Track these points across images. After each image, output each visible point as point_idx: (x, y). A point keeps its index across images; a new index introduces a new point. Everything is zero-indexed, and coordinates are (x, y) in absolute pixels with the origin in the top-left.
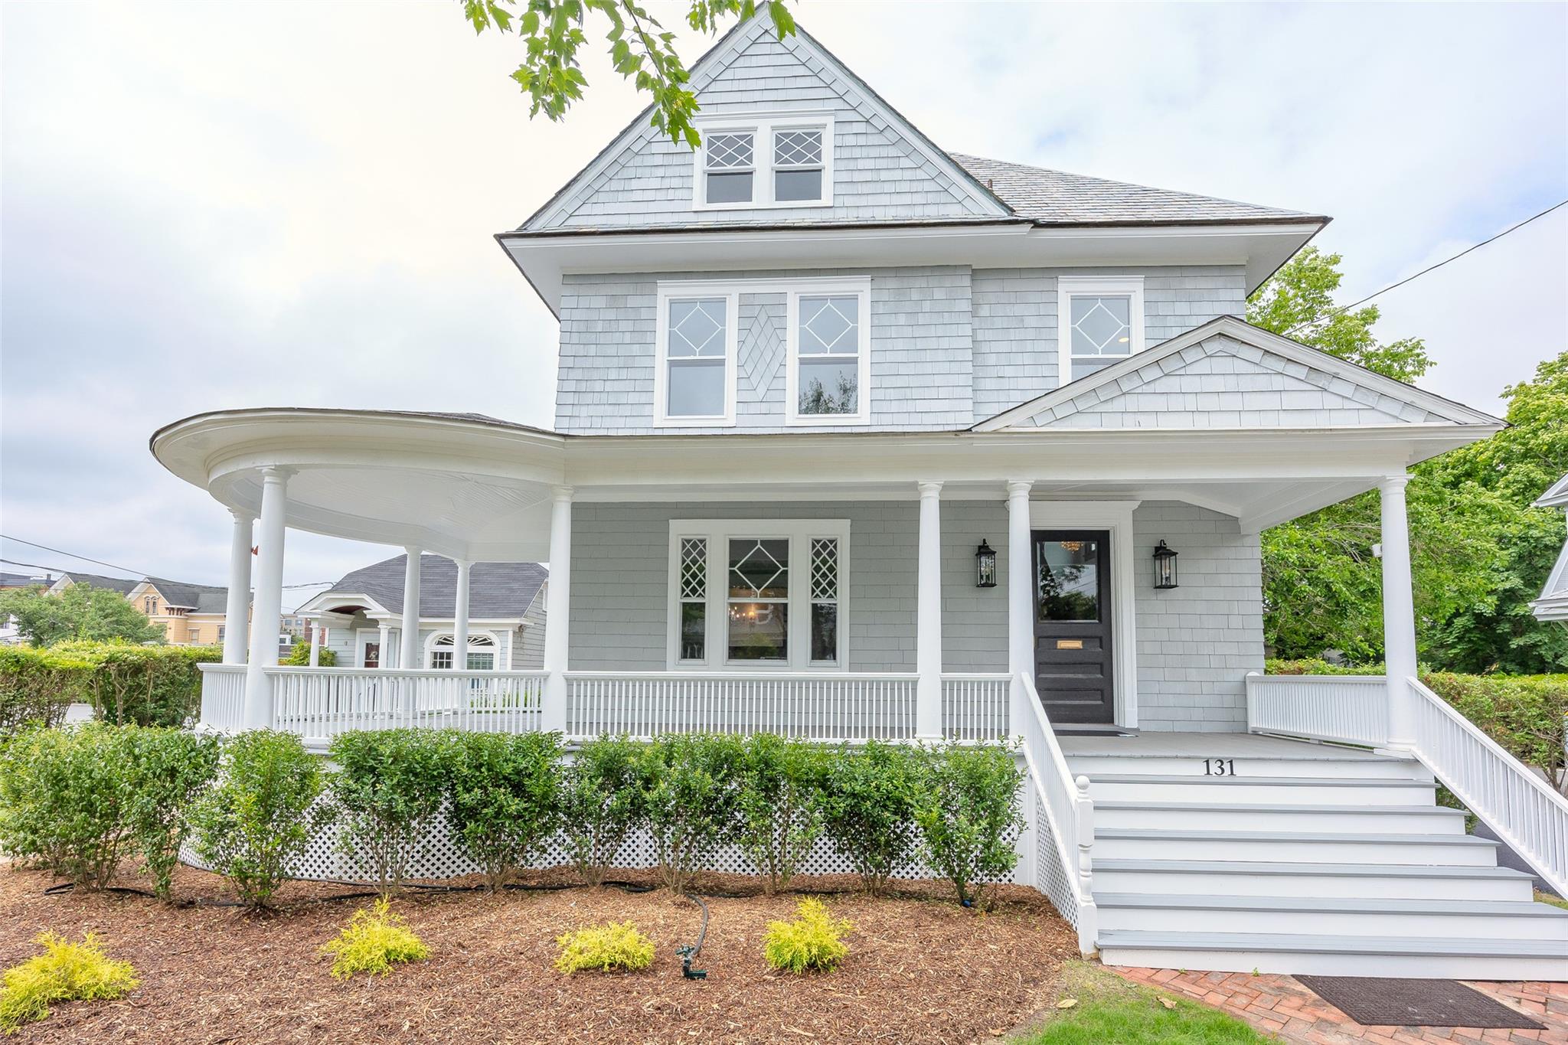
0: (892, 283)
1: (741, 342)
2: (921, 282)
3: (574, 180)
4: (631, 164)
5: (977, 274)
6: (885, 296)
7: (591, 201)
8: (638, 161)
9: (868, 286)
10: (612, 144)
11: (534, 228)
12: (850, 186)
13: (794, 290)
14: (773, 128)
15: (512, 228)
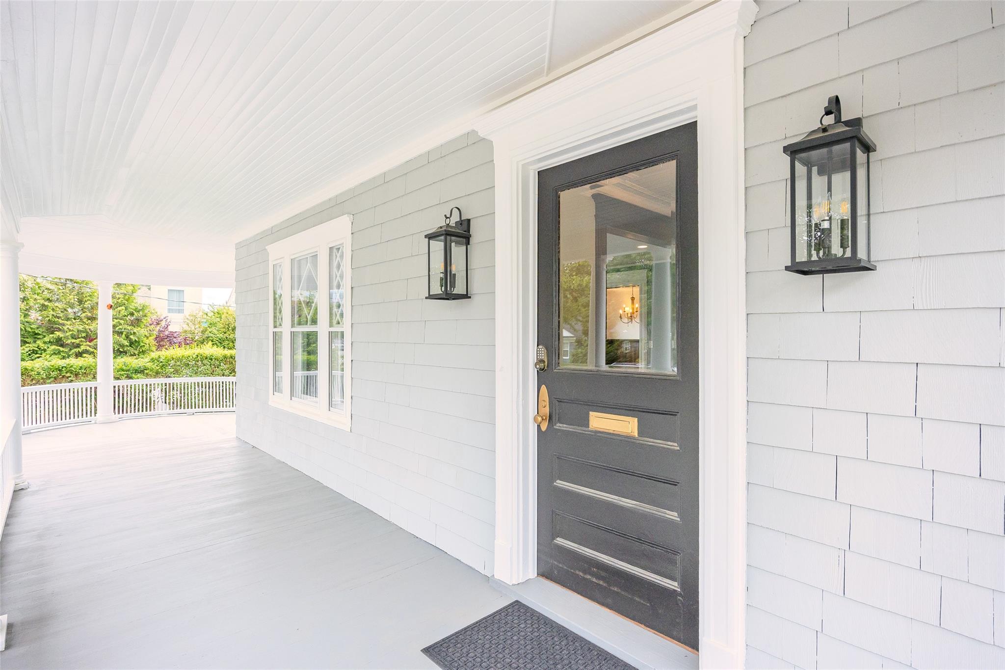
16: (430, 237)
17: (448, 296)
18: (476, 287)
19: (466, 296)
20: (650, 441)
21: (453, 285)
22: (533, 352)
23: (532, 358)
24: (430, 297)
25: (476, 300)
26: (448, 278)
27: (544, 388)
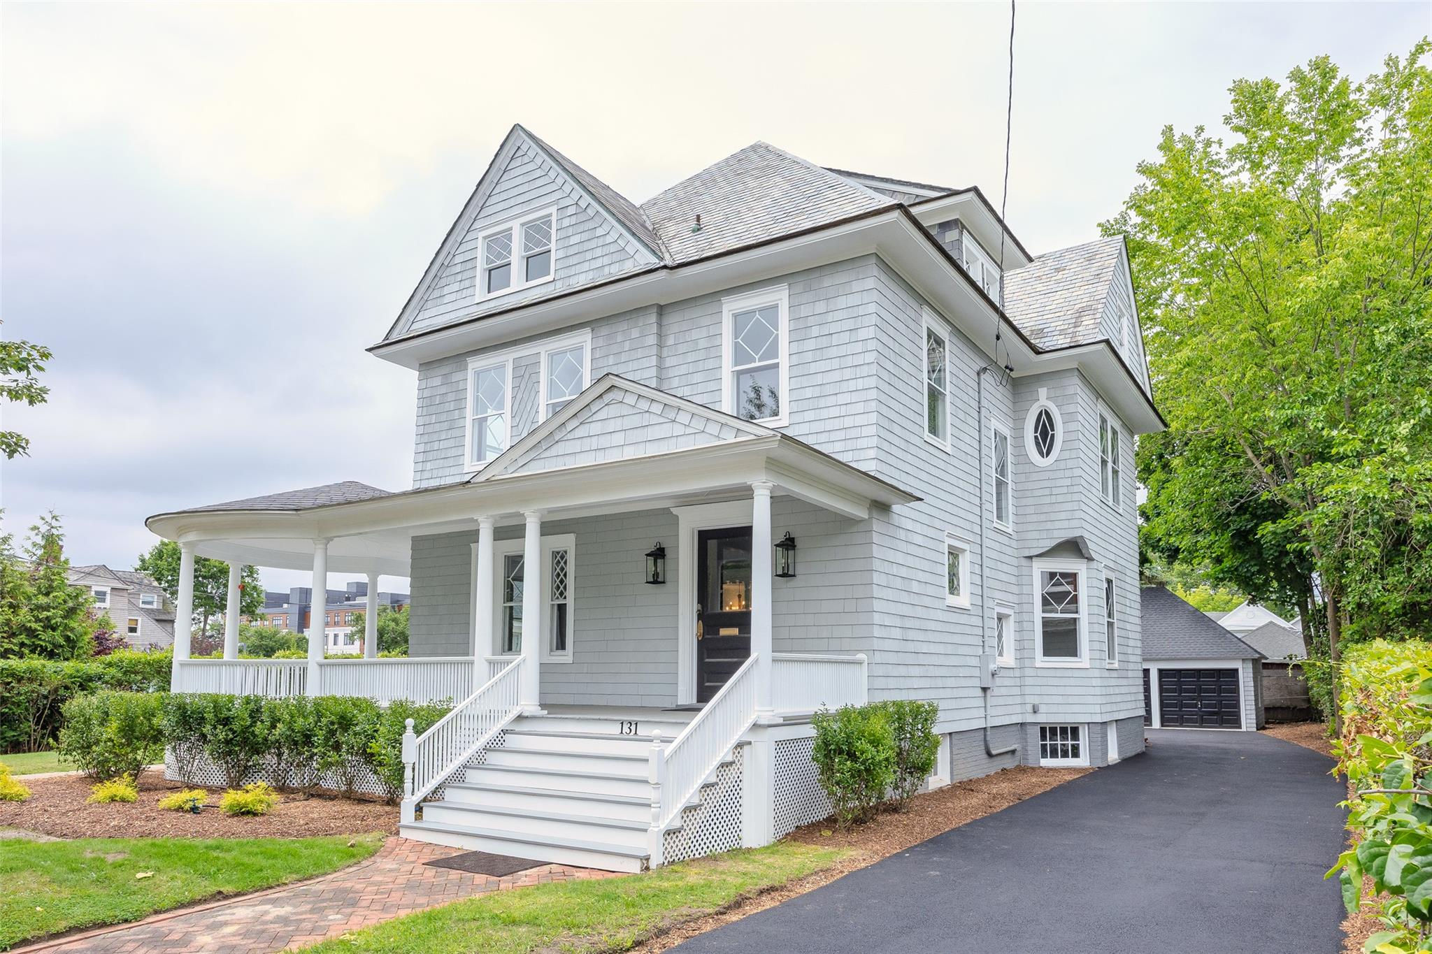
0: (604, 331)
1: (514, 398)
2: (624, 326)
3: (412, 296)
4: (444, 275)
5: (661, 310)
6: (601, 342)
7: (423, 309)
8: (448, 272)
9: (590, 335)
10: (432, 263)
11: (394, 338)
12: (565, 260)
13: (543, 349)
14: (522, 225)
15: (379, 340)
16: (647, 555)
17: (655, 582)
18: (668, 578)
19: (664, 582)
20: (742, 635)
21: (658, 577)
22: (696, 606)
23: (695, 610)
24: (647, 582)
25: (668, 584)
26: (656, 574)
27: (700, 621)
